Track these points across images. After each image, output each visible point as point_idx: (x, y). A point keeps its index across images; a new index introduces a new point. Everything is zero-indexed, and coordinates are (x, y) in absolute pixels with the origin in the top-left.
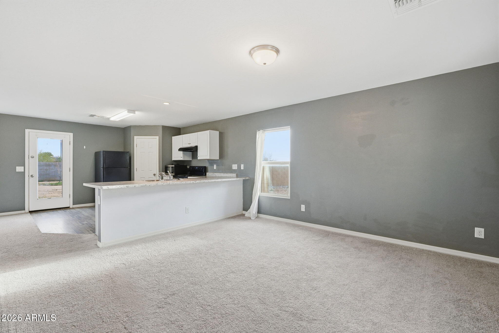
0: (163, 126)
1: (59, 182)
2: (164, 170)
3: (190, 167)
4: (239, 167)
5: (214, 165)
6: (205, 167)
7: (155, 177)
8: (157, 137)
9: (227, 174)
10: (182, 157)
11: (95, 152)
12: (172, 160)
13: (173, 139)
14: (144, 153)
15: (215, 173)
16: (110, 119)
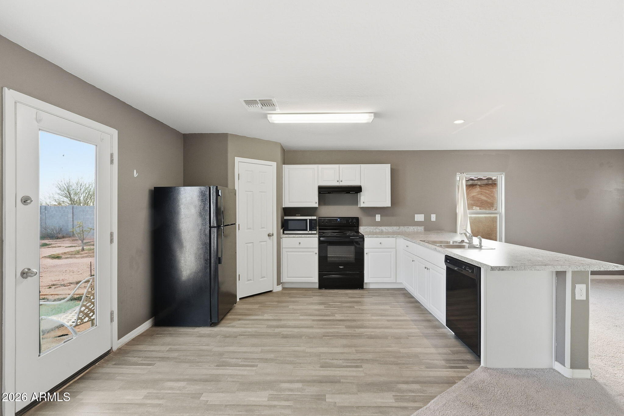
0: (281, 144)
3: (320, 218)
4: (428, 218)
5: (377, 215)
6: (356, 218)
7: (270, 239)
8: (274, 164)
9: (406, 227)
10: (317, 202)
11: (154, 187)
12: (283, 207)
13: (287, 169)
14: (252, 192)
15: (380, 227)
16: (269, 116)
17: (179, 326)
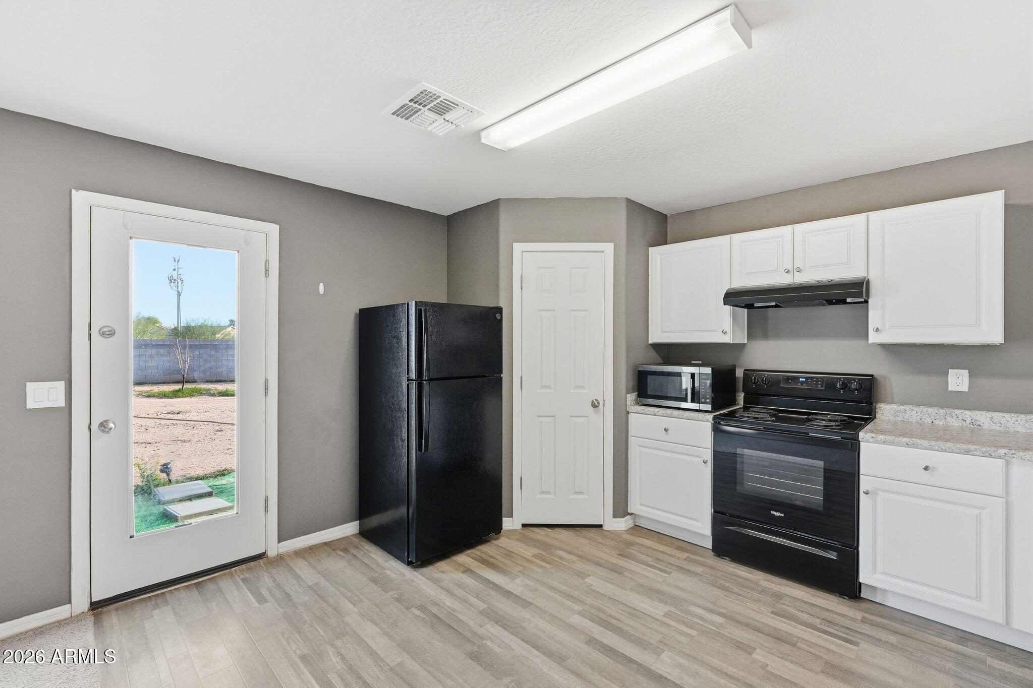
0: (630, 200)
1: (180, 386)
2: (633, 383)
3: (748, 372)
5: (952, 372)
6: (871, 376)
7: (596, 412)
10: (729, 332)
11: (360, 309)
12: (650, 342)
13: (658, 257)
14: (552, 312)
15: (967, 412)
16: (483, 134)
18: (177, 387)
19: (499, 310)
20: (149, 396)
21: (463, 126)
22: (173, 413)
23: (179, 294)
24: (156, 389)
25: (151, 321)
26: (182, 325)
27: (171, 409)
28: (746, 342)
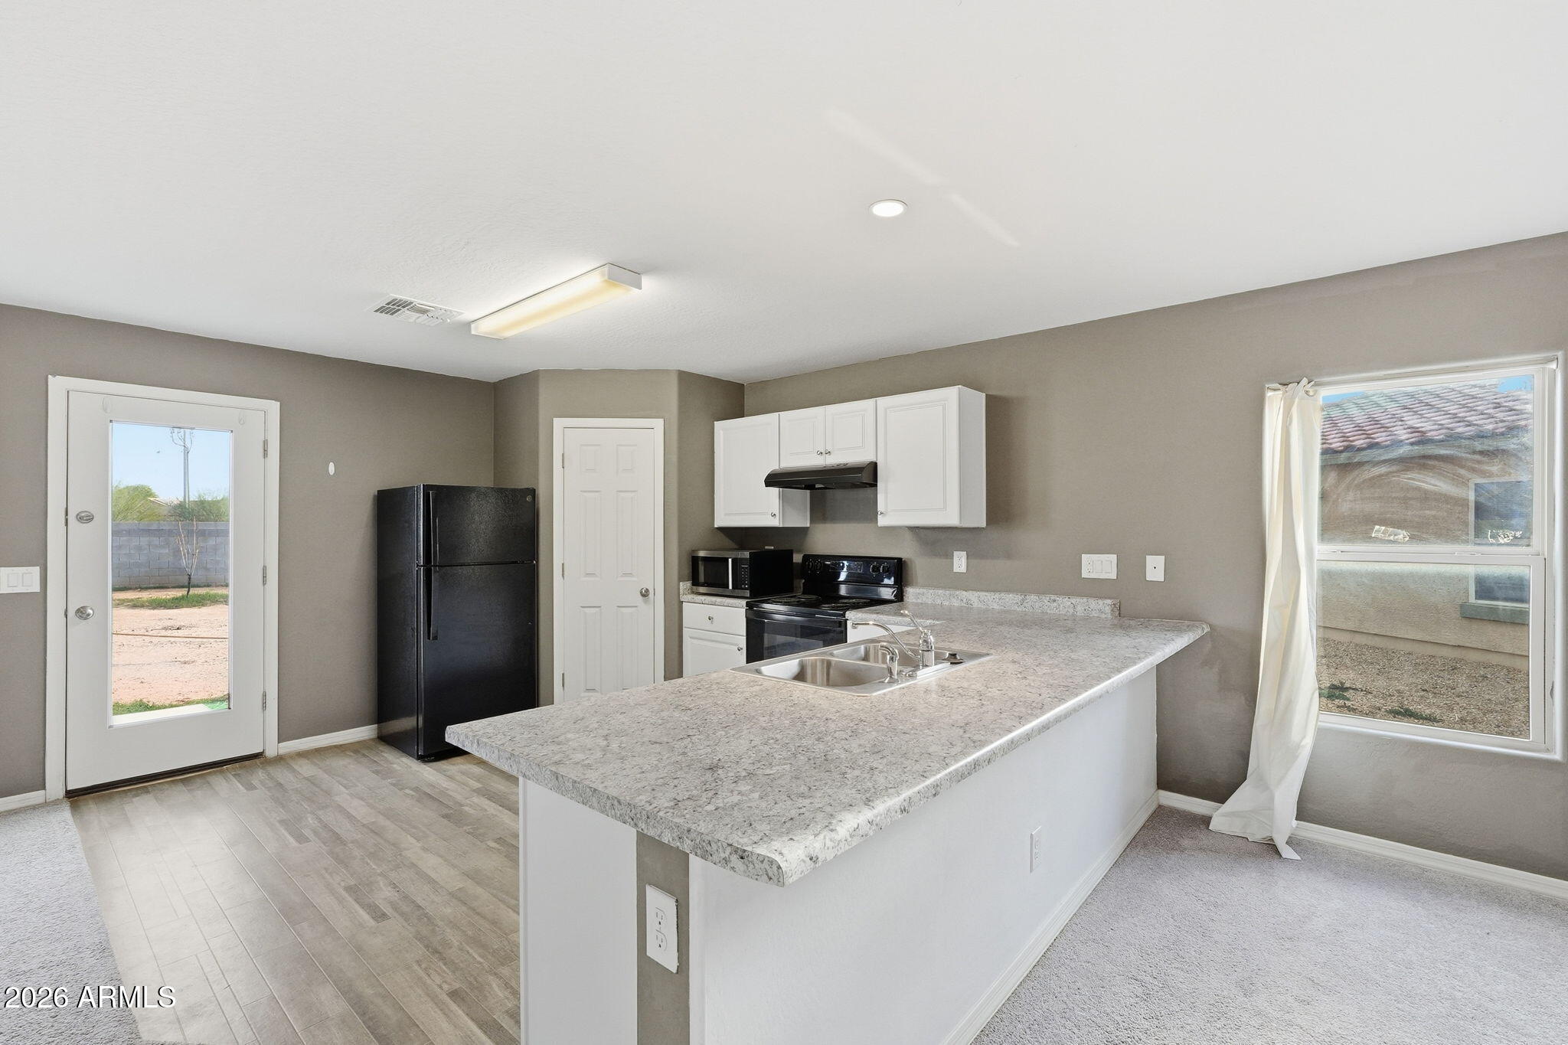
0: (684, 372)
1: (184, 592)
2: (687, 571)
3: (806, 558)
4: (1131, 566)
5: (956, 553)
6: (900, 560)
7: (646, 602)
8: (658, 424)
9: (1046, 599)
10: (777, 515)
11: (378, 491)
12: (716, 526)
13: (722, 432)
14: (597, 494)
15: (964, 593)
16: (473, 326)
17: (403, 752)
18: (179, 593)
19: (533, 492)
20: (136, 605)
21: (449, 321)
22: (171, 628)
23: (186, 452)
24: (145, 595)
25: (144, 493)
26: (191, 499)
27: (169, 623)
28: (808, 525)
